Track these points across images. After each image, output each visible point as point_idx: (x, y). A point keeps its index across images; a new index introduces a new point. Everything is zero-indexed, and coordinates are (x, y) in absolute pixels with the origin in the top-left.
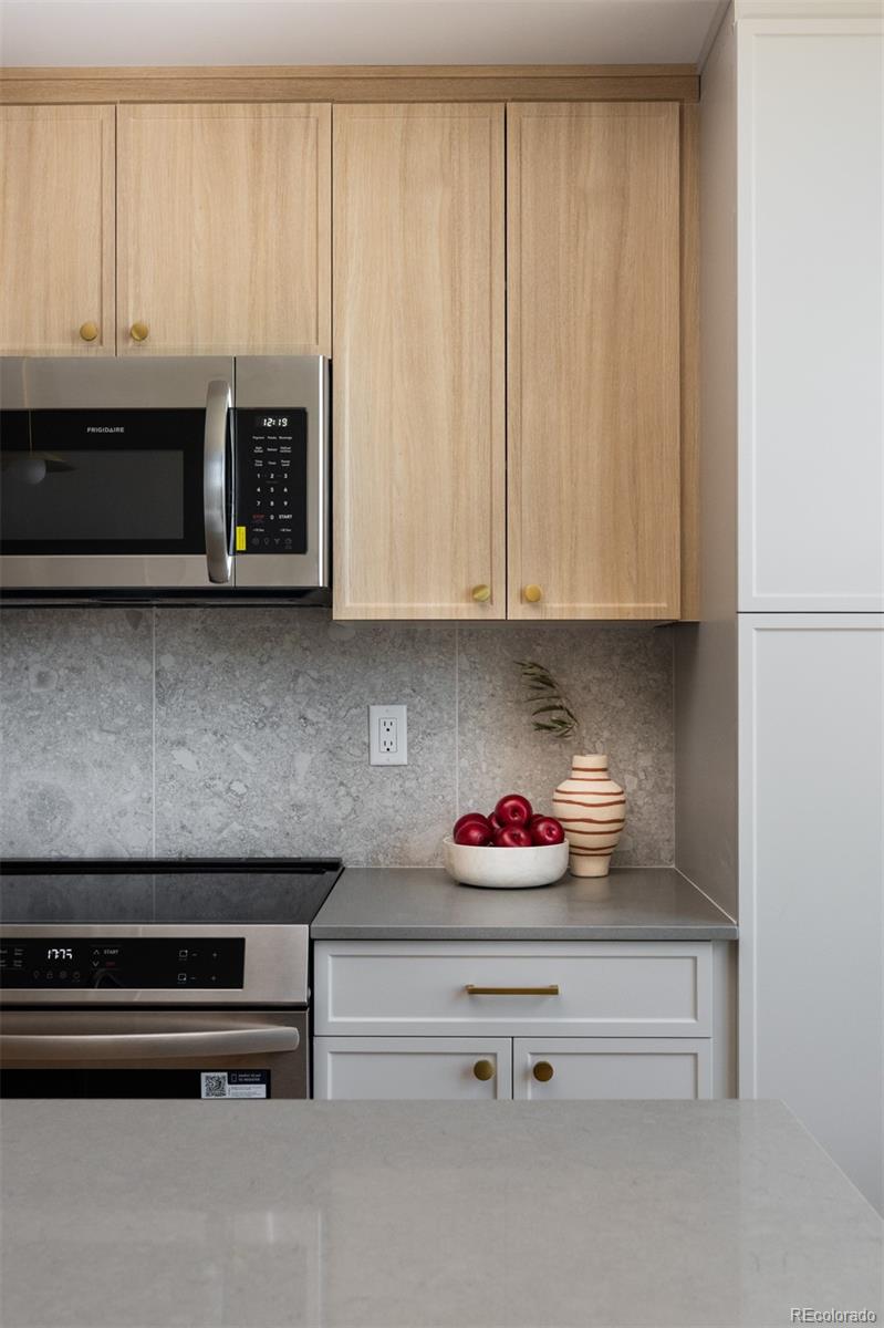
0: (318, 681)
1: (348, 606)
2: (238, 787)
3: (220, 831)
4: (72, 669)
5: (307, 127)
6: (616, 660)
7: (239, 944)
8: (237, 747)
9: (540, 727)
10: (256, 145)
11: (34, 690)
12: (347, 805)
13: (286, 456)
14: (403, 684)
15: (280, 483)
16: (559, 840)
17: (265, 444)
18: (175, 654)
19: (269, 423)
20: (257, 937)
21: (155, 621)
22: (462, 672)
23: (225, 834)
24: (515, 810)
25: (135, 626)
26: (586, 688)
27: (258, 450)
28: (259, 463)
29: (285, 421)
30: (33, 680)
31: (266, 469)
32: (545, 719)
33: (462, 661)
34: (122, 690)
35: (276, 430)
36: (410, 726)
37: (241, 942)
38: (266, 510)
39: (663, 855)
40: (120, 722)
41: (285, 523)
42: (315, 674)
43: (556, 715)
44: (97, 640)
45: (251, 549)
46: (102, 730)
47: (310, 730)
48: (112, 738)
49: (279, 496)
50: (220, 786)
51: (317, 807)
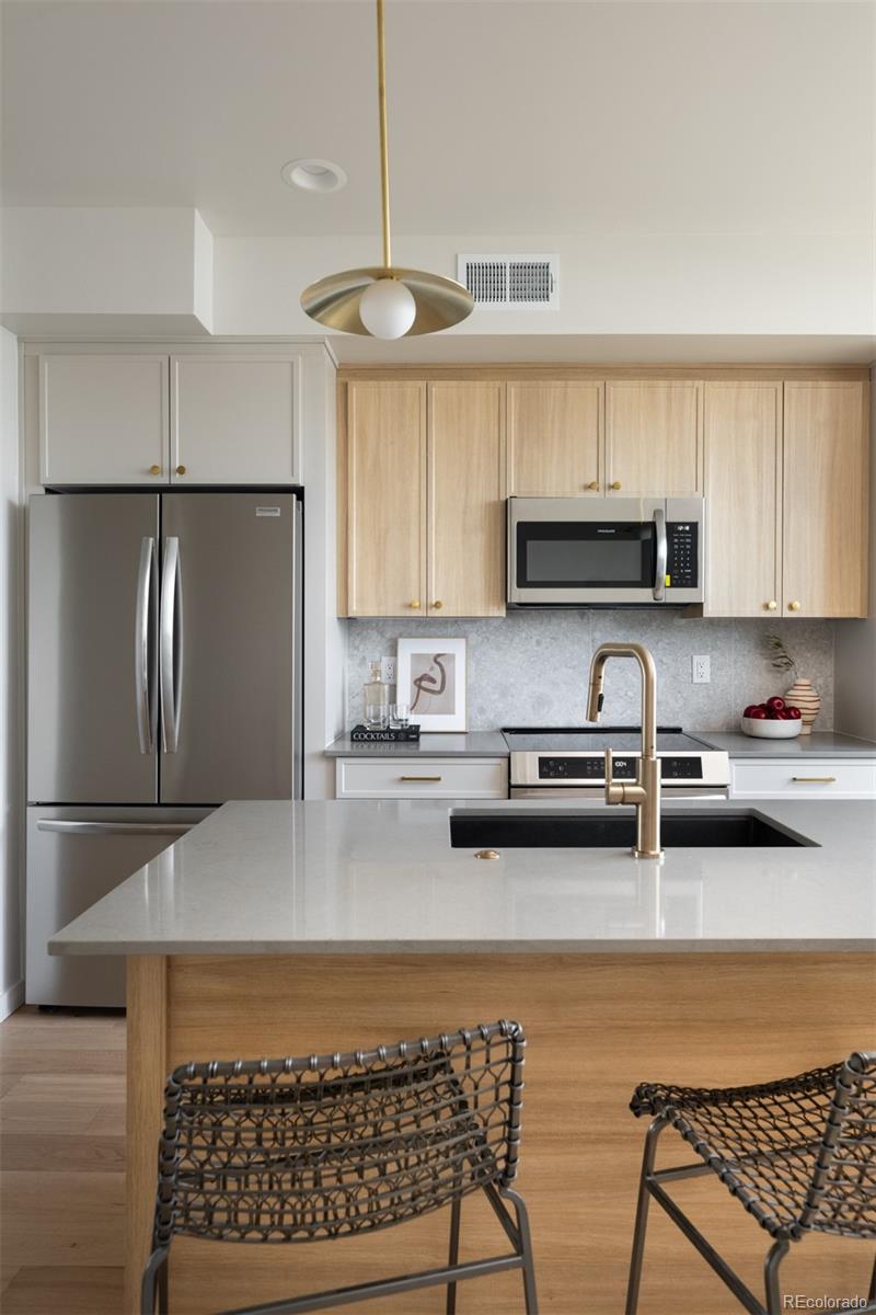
0: (668, 644)
1: (708, 612)
2: (630, 694)
3: (622, 714)
4: (553, 638)
5: (692, 393)
6: (807, 635)
7: (699, 759)
8: (630, 675)
9: (775, 665)
10: (669, 399)
11: (536, 648)
12: (681, 702)
13: (688, 544)
14: (708, 646)
15: (686, 556)
16: (798, 717)
17: (679, 538)
18: (601, 631)
19: (681, 528)
20: (707, 757)
21: (591, 616)
22: (736, 640)
23: (624, 716)
24: (779, 704)
25: (582, 618)
26: (794, 648)
27: (676, 540)
28: (676, 547)
29: (687, 528)
30: (534, 643)
31: (679, 550)
32: (779, 661)
33: (736, 635)
34: (576, 647)
35: (684, 531)
36: (711, 665)
37: (699, 758)
38: (679, 567)
39: (829, 725)
40: (575, 663)
41: (689, 574)
42: (667, 641)
43: (785, 660)
44: (564, 625)
45: (672, 586)
46: (566, 666)
47: (664, 667)
48: (571, 671)
49: (685, 562)
50: (622, 693)
51: (667, 703)
